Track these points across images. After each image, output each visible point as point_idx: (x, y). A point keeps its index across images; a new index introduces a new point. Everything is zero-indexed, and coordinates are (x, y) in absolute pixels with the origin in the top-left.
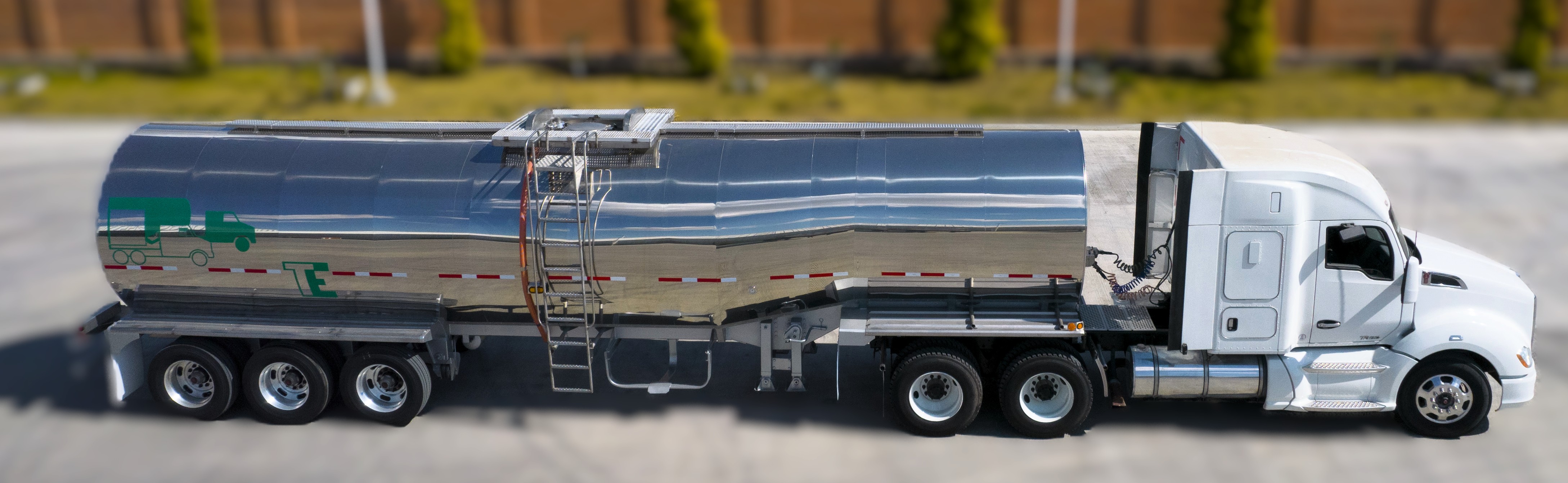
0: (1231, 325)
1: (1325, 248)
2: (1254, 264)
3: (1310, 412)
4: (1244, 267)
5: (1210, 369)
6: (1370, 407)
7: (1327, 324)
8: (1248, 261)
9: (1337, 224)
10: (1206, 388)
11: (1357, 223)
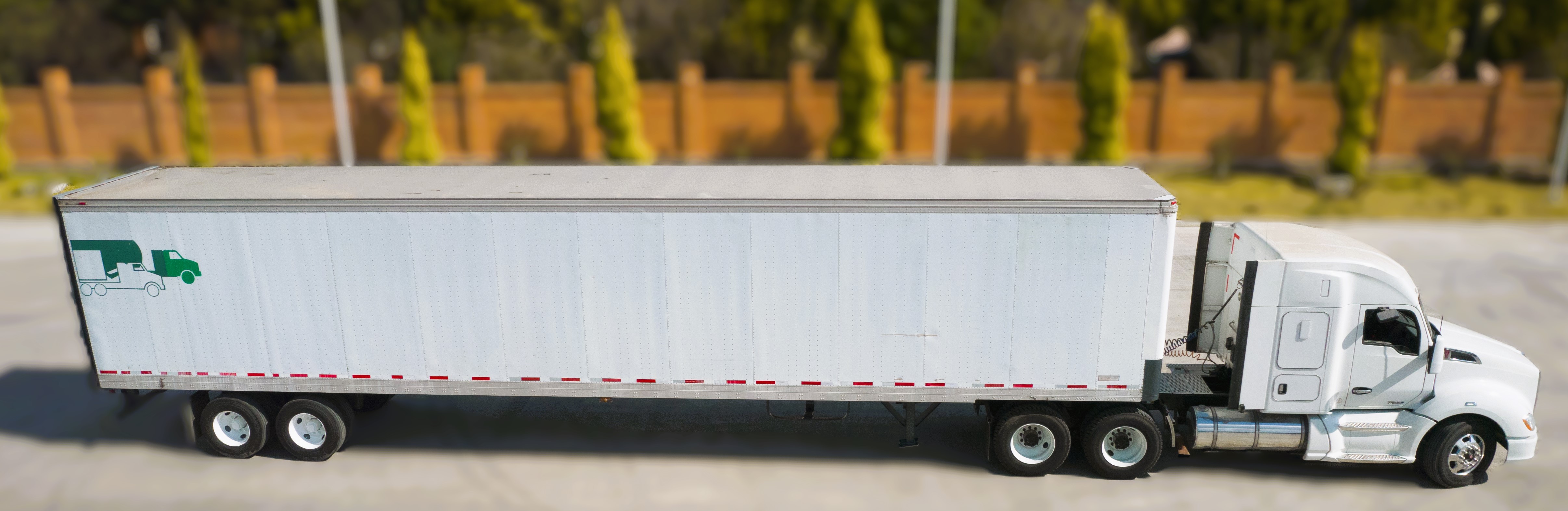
0: (1281, 390)
1: (1363, 326)
2: (1303, 340)
3: (1342, 463)
4: (1296, 341)
5: (1260, 426)
6: (1393, 460)
7: (1360, 391)
8: (1299, 337)
9: (1375, 307)
10: (1256, 442)
11: (1391, 307)
